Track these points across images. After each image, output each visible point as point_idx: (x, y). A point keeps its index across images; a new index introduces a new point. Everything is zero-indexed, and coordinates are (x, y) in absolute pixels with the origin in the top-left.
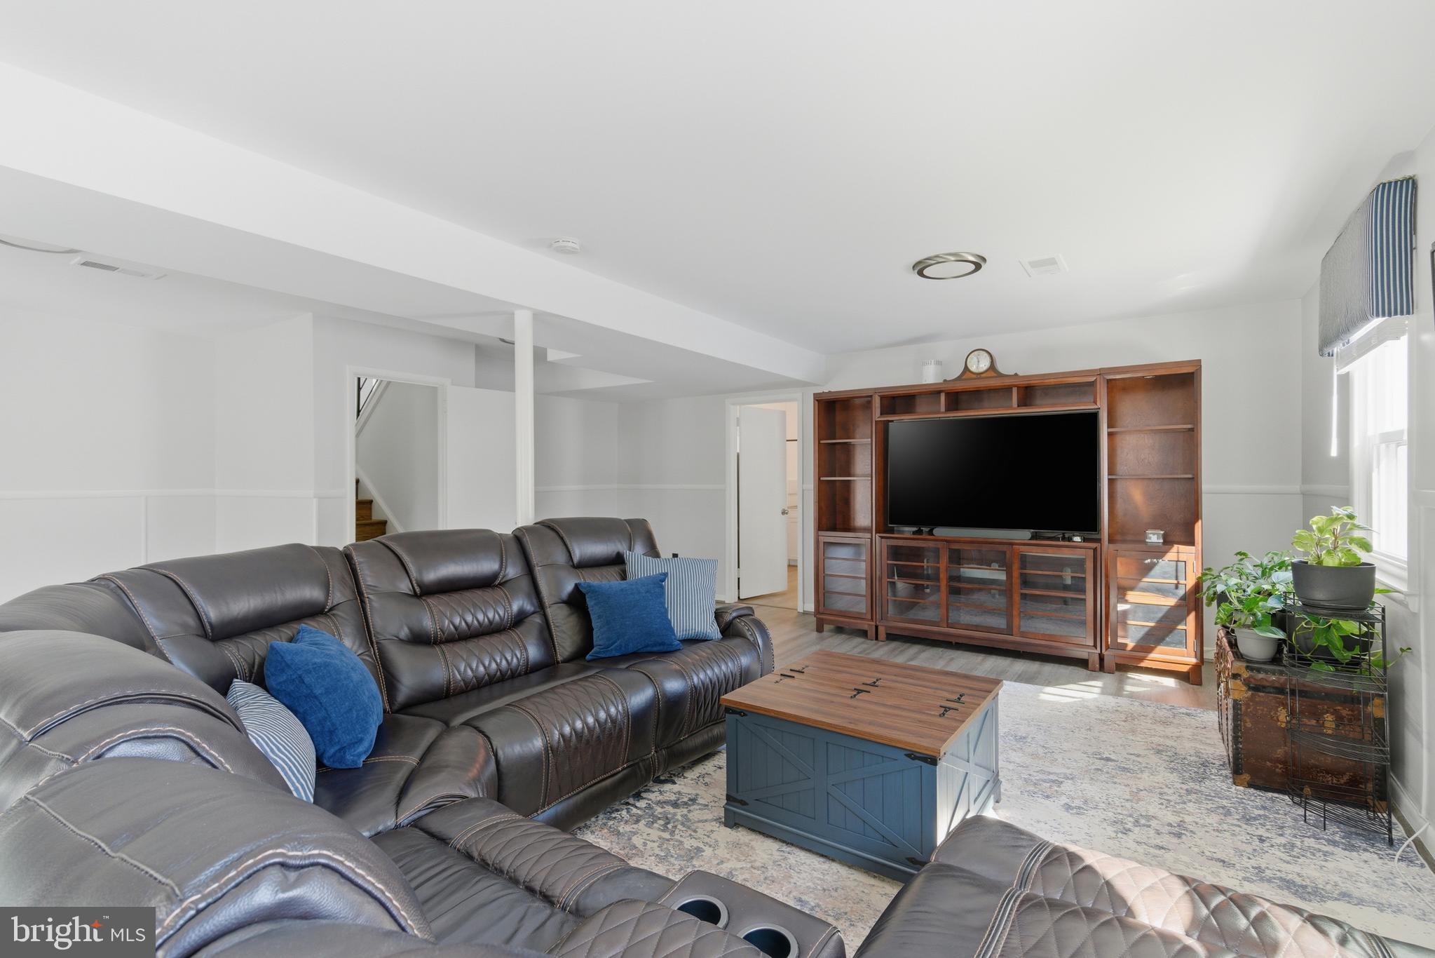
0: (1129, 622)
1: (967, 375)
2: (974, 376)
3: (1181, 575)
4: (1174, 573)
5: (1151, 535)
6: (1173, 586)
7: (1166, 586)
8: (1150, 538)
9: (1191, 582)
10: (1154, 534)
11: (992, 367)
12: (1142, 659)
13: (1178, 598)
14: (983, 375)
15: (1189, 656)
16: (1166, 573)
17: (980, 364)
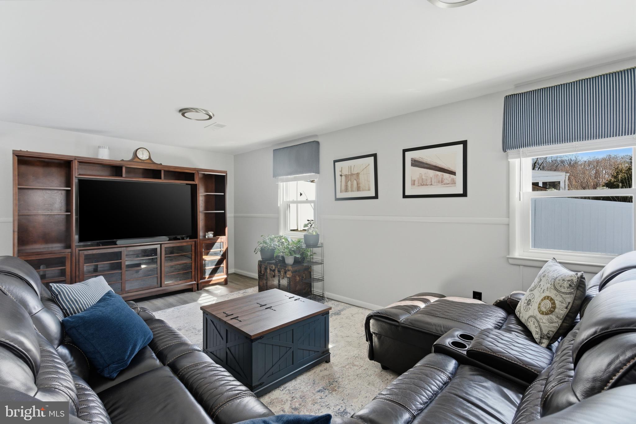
0: (206, 268)
1: (136, 160)
2: (141, 161)
3: (222, 247)
4: (220, 247)
5: (210, 234)
6: (220, 252)
7: (217, 252)
8: (210, 235)
9: (224, 249)
10: (211, 233)
11: (150, 158)
12: (210, 281)
13: (221, 255)
14: (145, 161)
15: (224, 275)
16: (217, 247)
17: (143, 156)
